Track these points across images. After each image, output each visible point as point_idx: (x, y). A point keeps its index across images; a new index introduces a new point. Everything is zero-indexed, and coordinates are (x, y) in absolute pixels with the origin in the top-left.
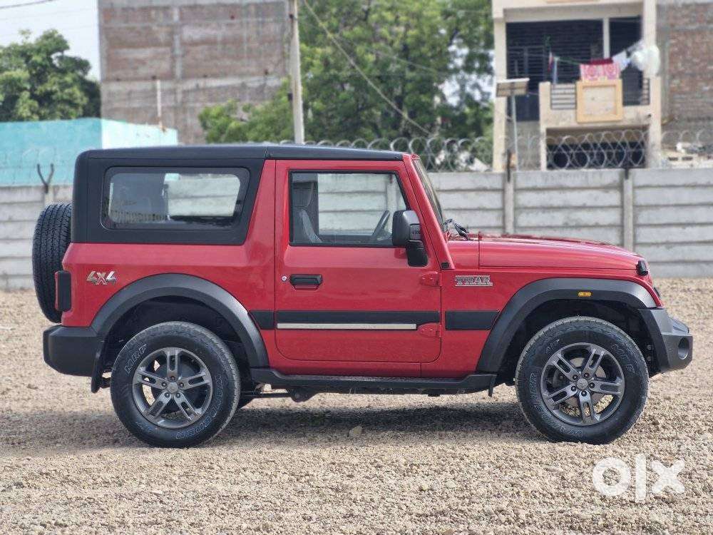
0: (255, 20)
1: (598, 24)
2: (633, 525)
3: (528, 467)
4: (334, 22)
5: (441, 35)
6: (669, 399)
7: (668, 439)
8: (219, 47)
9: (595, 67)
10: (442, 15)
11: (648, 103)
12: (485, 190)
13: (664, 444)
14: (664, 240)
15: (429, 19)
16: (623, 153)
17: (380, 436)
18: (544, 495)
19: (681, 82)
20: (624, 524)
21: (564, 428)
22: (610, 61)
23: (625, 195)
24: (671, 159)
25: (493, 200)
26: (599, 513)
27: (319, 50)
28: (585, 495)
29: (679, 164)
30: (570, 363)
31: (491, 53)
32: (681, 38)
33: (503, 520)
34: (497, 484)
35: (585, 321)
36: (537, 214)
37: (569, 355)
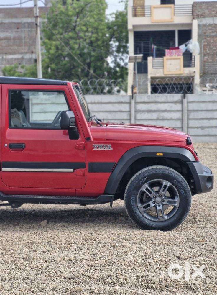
0: (27, 29)
1: (173, 32)
2: (181, 286)
3: (128, 246)
4: (61, 30)
5: (106, 37)
6: (202, 204)
7: (201, 228)
8: (12, 41)
9: (171, 50)
10: (107, 28)
11: (194, 66)
12: (122, 103)
13: (199, 231)
14: (200, 126)
15: (101, 30)
16: (183, 87)
17: (55, 226)
18: (135, 264)
19: (208, 58)
20: (176, 285)
21: (148, 223)
22: (178, 48)
23: (184, 105)
24: (204, 91)
25: (126, 107)
26: (163, 278)
27: (54, 43)
28: (157, 265)
29: (207, 93)
30: (152, 190)
31: (128, 45)
32: (208, 39)
33: (110, 282)
34: (111, 257)
35: (160, 168)
36: (145, 113)
37: (152, 185)
